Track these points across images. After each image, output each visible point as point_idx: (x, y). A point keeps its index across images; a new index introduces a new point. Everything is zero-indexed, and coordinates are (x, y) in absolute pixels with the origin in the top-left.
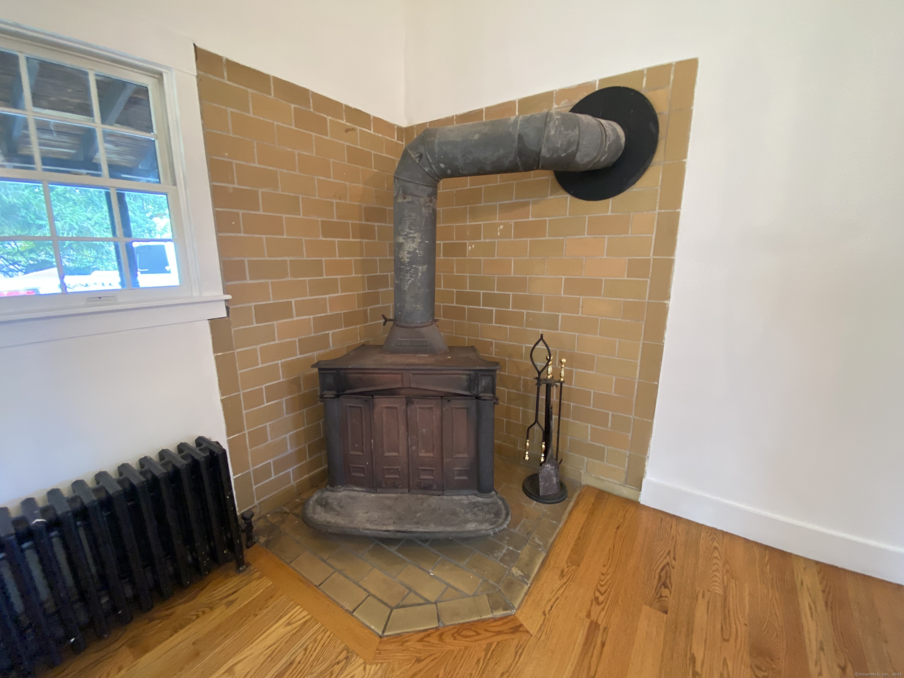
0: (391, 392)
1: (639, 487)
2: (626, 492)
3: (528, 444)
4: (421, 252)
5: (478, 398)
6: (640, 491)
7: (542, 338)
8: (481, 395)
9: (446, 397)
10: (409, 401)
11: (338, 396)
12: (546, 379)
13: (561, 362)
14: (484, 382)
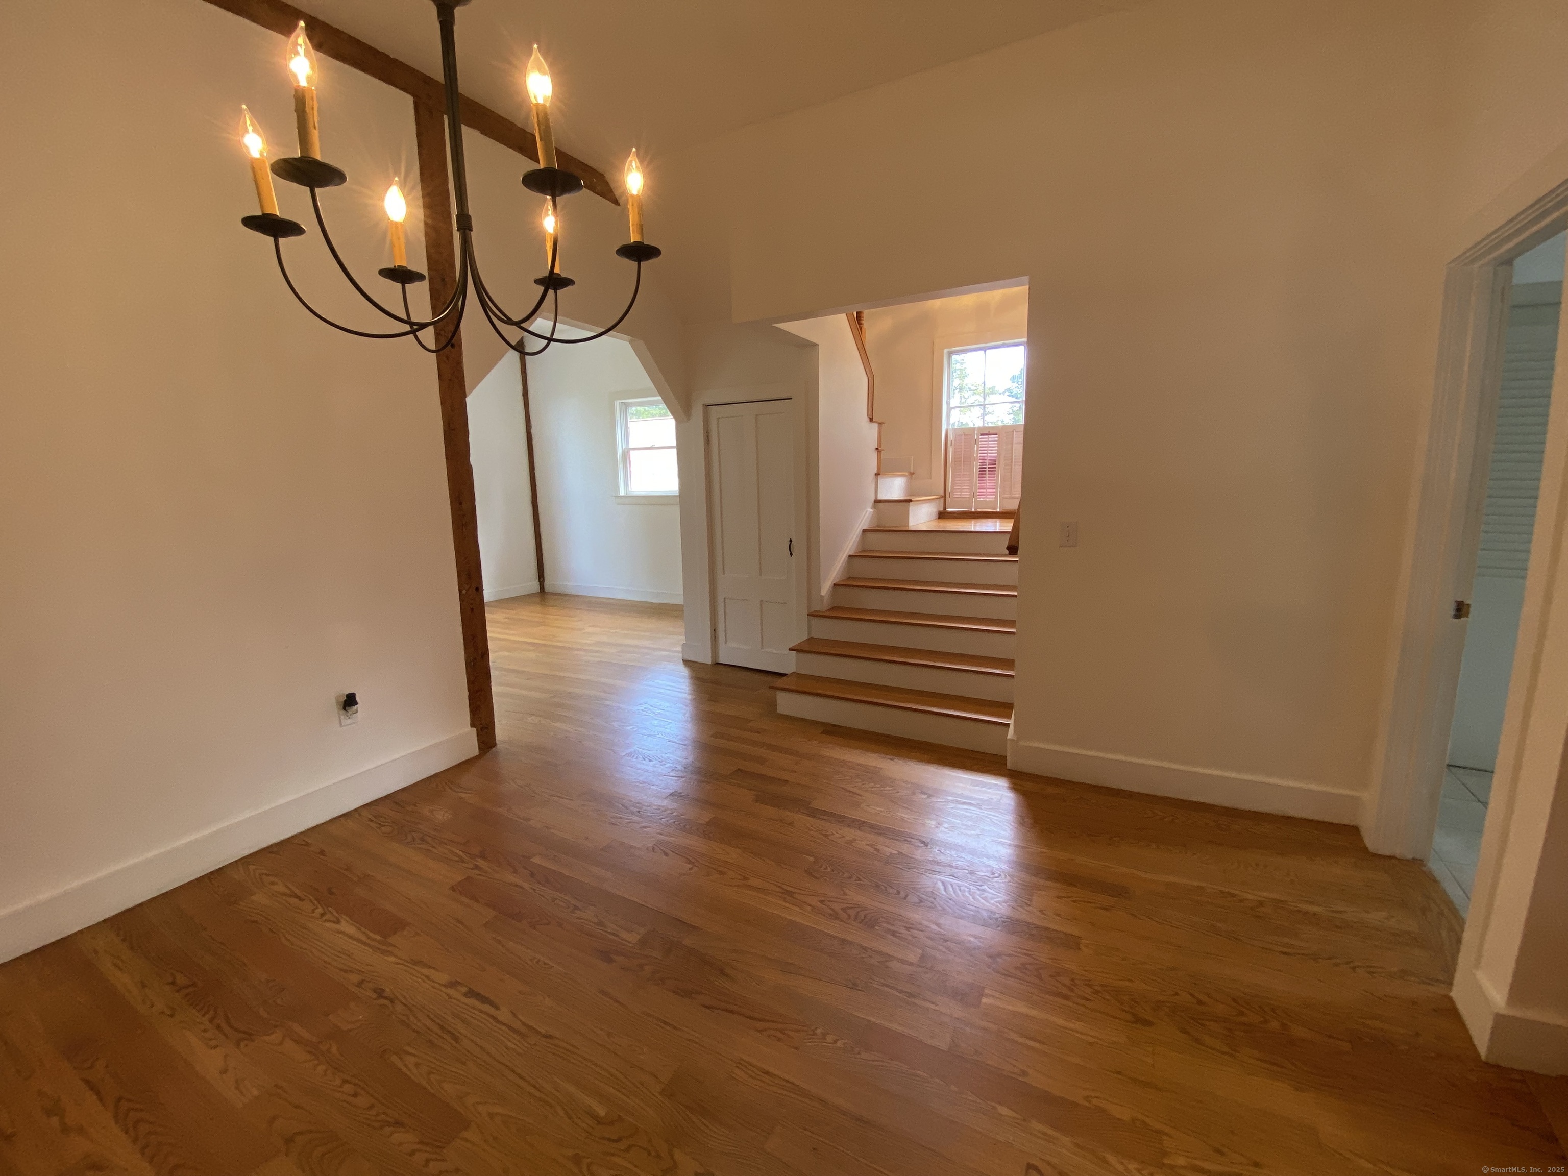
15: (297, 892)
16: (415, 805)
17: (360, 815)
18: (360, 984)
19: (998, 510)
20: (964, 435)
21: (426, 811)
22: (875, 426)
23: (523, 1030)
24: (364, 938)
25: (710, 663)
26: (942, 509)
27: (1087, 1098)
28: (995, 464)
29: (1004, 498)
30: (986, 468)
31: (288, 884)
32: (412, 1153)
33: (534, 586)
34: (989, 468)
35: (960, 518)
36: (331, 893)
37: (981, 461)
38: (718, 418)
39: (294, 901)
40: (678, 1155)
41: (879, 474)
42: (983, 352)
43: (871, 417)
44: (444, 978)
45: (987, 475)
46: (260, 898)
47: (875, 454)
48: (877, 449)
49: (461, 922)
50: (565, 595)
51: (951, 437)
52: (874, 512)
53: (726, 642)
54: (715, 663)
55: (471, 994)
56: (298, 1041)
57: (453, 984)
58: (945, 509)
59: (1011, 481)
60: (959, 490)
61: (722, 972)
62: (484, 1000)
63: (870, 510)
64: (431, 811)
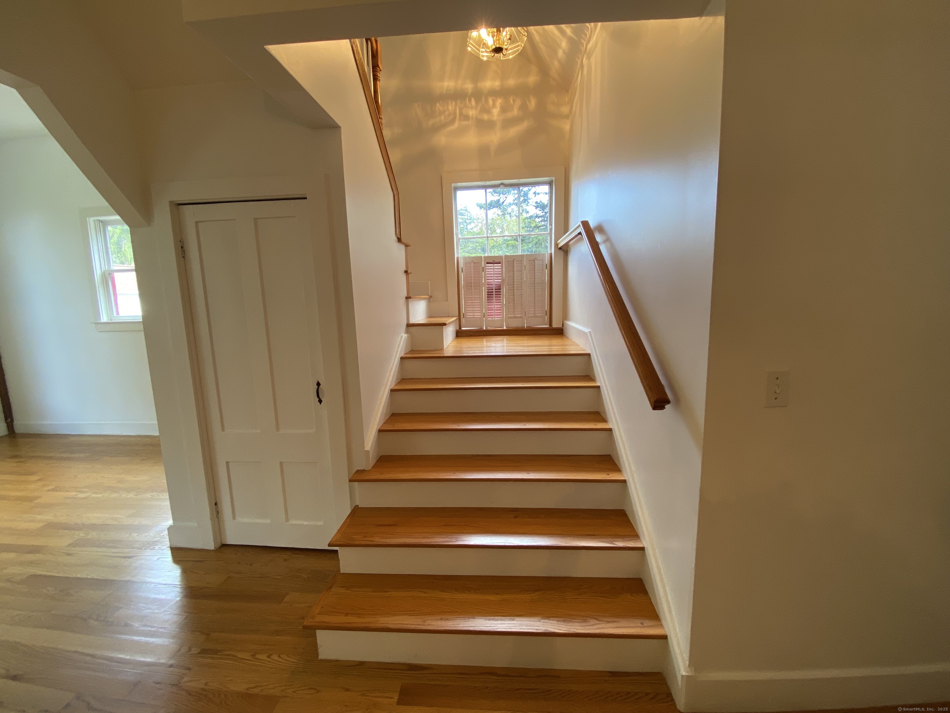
19: (505, 328)
20: (474, 263)
22: (403, 247)
25: (212, 546)
26: (458, 328)
28: (500, 289)
29: (509, 318)
30: (493, 292)
34: (495, 292)
35: (474, 336)
37: (487, 286)
38: (197, 222)
41: (410, 298)
42: (483, 191)
43: (399, 237)
45: (494, 298)
47: (403, 277)
48: (406, 272)
51: (461, 265)
52: (408, 337)
53: (234, 517)
54: (219, 544)
58: (460, 328)
59: (514, 303)
60: (472, 311)
63: (405, 336)
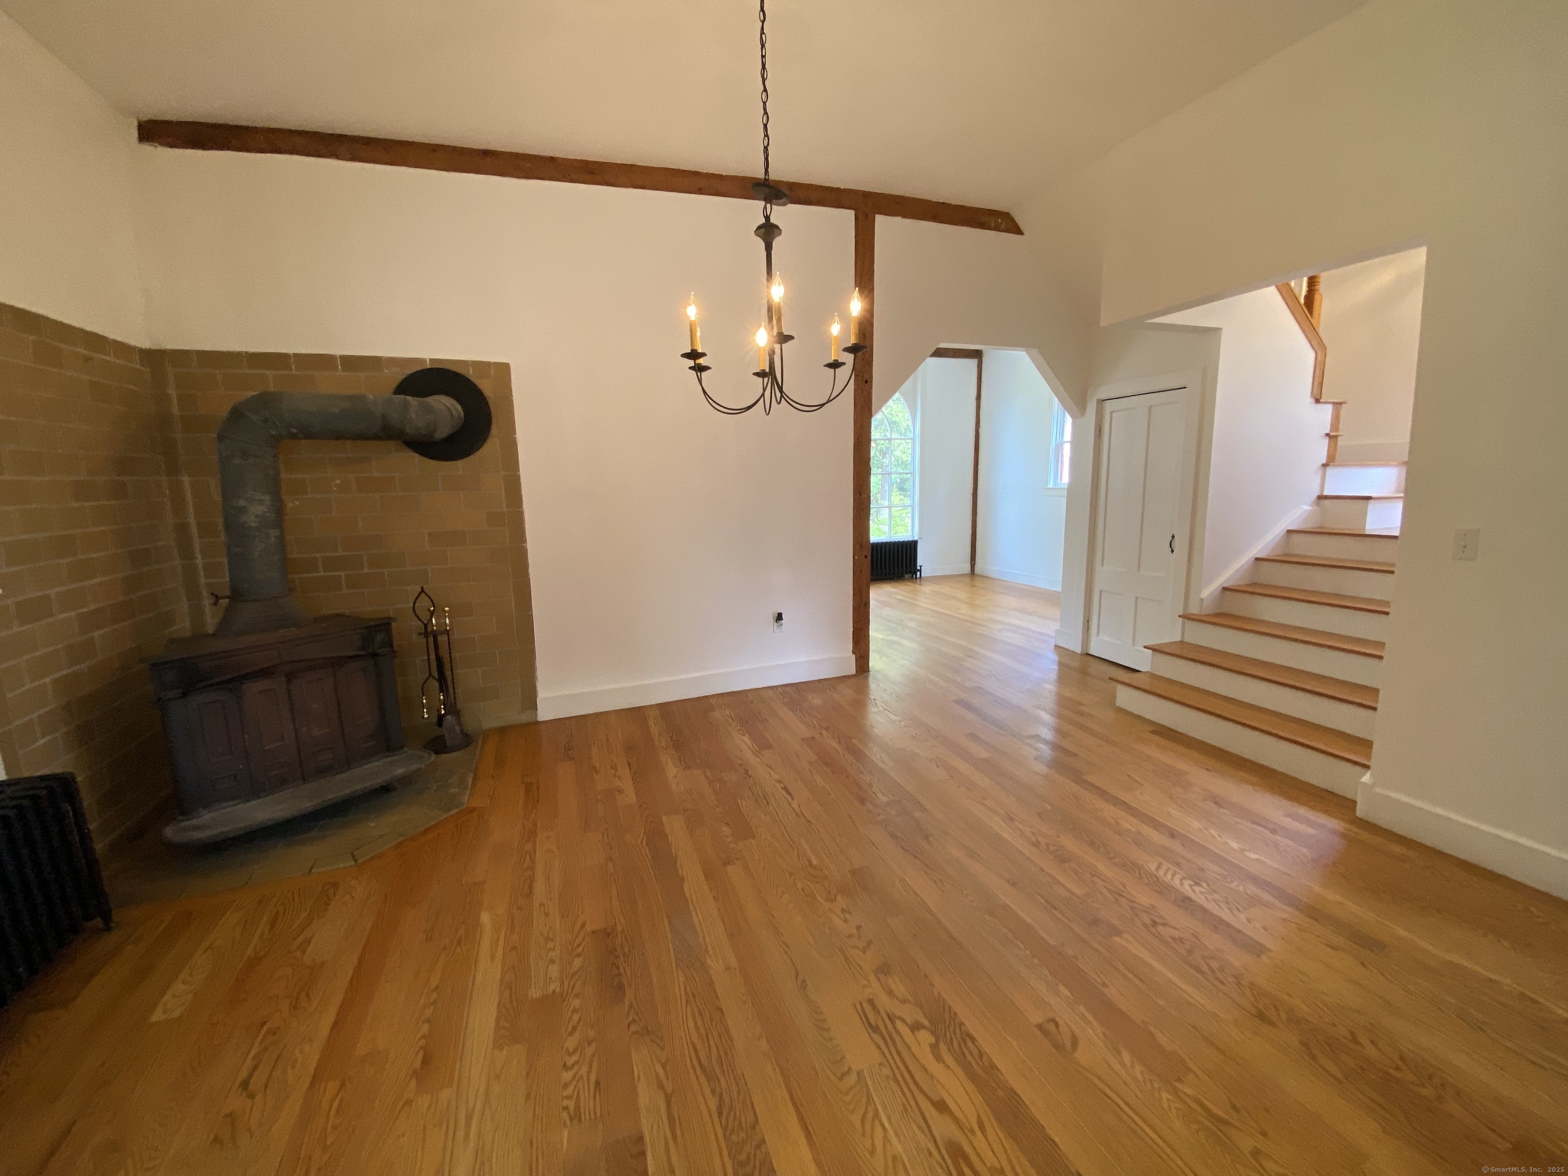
0: (265, 673)
1: (535, 708)
2: (524, 718)
3: (424, 701)
4: (273, 515)
5: (374, 655)
6: (537, 710)
7: (422, 591)
8: (379, 651)
9: (337, 663)
10: (290, 677)
11: (185, 695)
12: (433, 631)
13: (444, 611)
14: (379, 637)
15: (734, 717)
16: (806, 692)
17: (777, 689)
18: (740, 765)
21: (809, 697)
22: (1325, 408)
23: (800, 814)
24: (751, 746)
25: (1079, 652)
27: (1143, 1022)
31: (731, 712)
32: (727, 837)
33: (967, 568)
36: (747, 722)
38: (1112, 412)
39: (730, 720)
40: (839, 898)
41: (1329, 465)
43: (1319, 398)
44: (776, 777)
46: (717, 714)
47: (1325, 441)
48: (1329, 435)
49: (798, 756)
50: (986, 577)
52: (1314, 509)
54: (1084, 652)
55: (785, 789)
56: (706, 777)
57: (778, 781)
61: (926, 837)
62: (789, 793)
63: (1308, 506)
64: (813, 698)
